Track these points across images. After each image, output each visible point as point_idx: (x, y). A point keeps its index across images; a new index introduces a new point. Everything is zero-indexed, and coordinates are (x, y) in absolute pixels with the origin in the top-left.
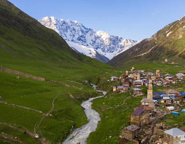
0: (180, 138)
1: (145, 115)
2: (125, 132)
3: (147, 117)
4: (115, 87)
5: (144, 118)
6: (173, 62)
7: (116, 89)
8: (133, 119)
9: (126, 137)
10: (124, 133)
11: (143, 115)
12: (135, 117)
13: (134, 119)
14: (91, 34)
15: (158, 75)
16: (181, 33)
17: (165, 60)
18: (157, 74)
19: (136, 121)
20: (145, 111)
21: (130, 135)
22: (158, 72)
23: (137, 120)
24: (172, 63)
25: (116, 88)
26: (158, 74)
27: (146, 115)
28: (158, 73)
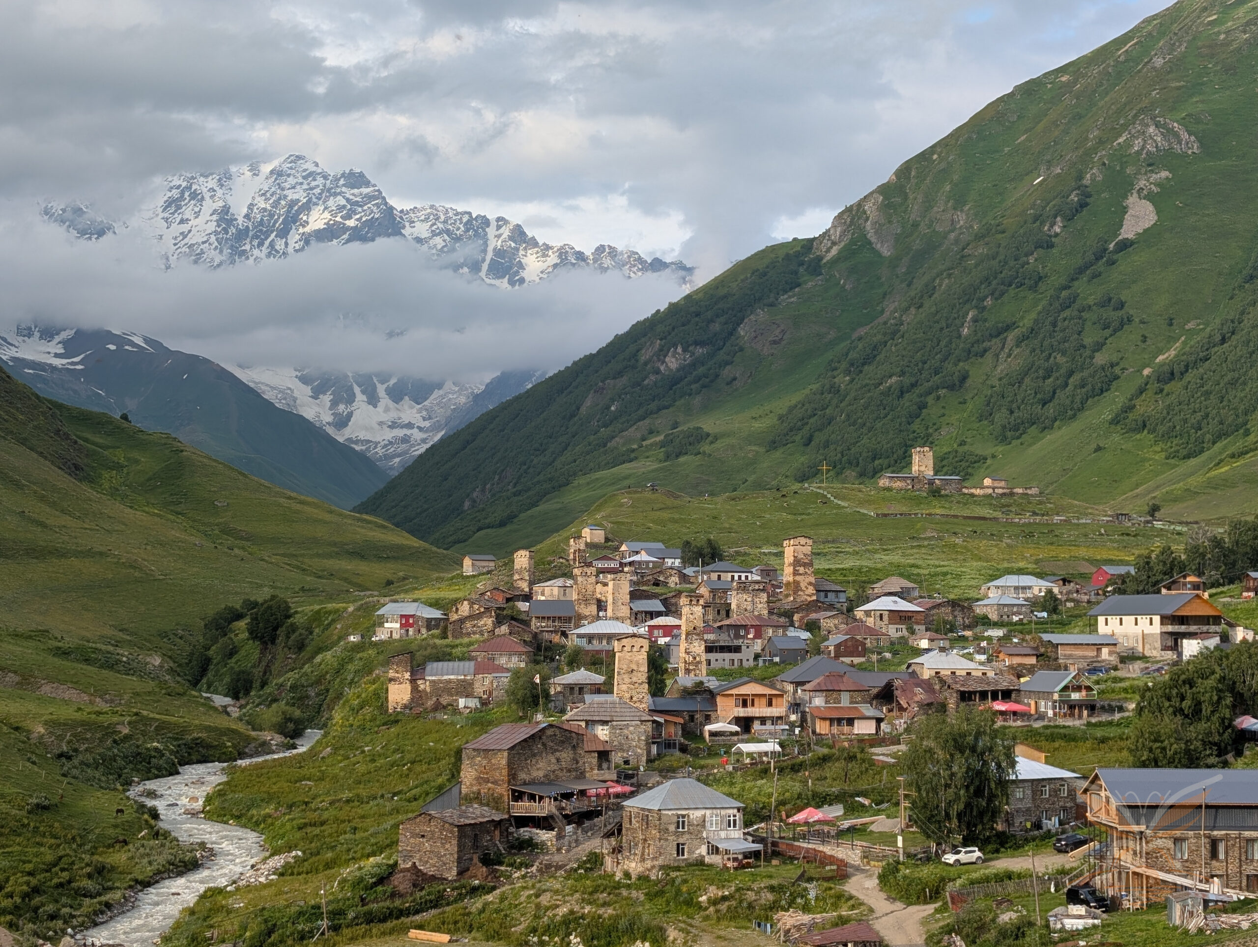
0: (704, 826)
1: (554, 760)
2: (414, 835)
3: (569, 771)
4: (407, 675)
5: (541, 774)
6: (987, 482)
7: (415, 689)
8: (474, 773)
9: (420, 860)
10: (412, 840)
11: (534, 755)
12: (484, 762)
13: (478, 779)
14: (175, 193)
15: (797, 584)
16: (1142, 183)
17: (916, 458)
18: (791, 579)
19: (490, 785)
20: (549, 732)
21: (447, 846)
22: (797, 562)
23: (495, 782)
24: (978, 492)
25: (413, 681)
26: (795, 573)
27: (558, 760)
28: (801, 570)
